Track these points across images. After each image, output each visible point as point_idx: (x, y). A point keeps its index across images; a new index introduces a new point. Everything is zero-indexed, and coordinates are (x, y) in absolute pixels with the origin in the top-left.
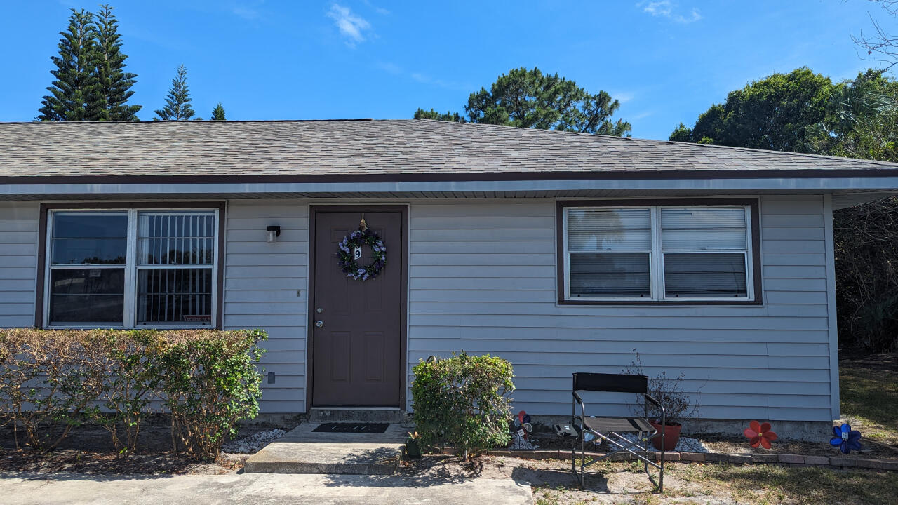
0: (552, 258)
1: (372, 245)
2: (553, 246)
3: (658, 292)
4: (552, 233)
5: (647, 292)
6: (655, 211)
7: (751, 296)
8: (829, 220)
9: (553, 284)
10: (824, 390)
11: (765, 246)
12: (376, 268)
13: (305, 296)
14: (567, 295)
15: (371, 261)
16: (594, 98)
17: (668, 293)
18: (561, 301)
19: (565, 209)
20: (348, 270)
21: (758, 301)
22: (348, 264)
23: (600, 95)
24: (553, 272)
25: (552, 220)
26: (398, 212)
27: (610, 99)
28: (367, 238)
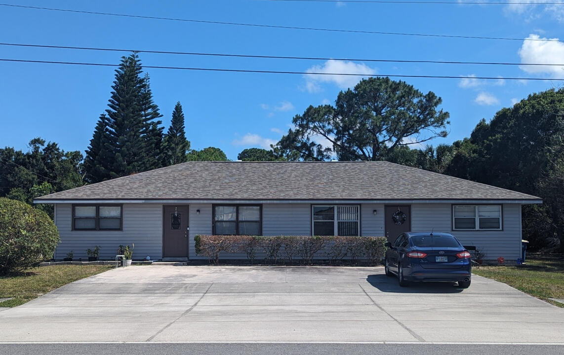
0: (450, 219)
1: (402, 215)
2: (450, 216)
3: (477, 228)
4: (450, 212)
5: (475, 228)
6: (477, 206)
7: (501, 229)
8: (521, 209)
9: (450, 226)
10: (518, 252)
11: (505, 216)
12: (403, 221)
13: (383, 229)
14: (454, 229)
15: (401, 219)
16: (425, 97)
17: (480, 228)
18: (452, 230)
19: (453, 206)
20: (395, 222)
21: (503, 230)
22: (395, 221)
23: (429, 94)
24: (450, 222)
25: (450, 209)
26: (409, 206)
27: (436, 97)
28: (400, 213)
